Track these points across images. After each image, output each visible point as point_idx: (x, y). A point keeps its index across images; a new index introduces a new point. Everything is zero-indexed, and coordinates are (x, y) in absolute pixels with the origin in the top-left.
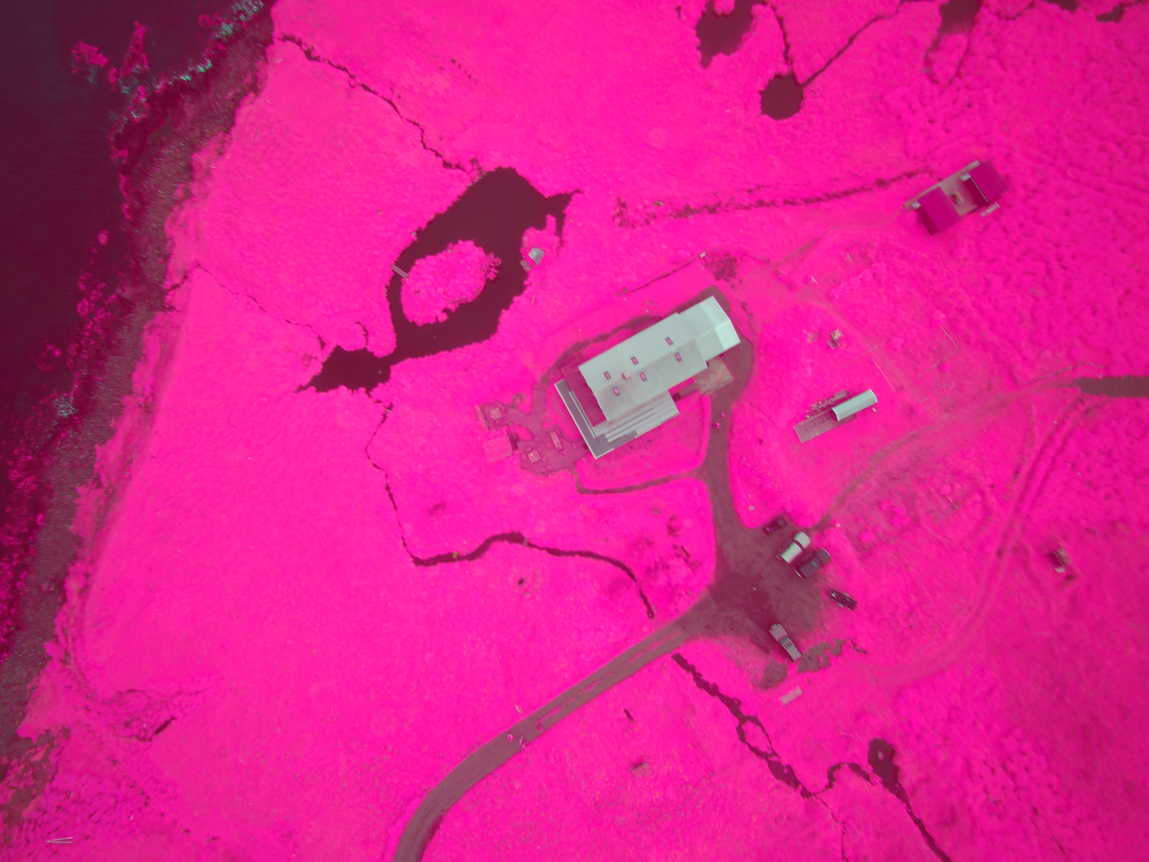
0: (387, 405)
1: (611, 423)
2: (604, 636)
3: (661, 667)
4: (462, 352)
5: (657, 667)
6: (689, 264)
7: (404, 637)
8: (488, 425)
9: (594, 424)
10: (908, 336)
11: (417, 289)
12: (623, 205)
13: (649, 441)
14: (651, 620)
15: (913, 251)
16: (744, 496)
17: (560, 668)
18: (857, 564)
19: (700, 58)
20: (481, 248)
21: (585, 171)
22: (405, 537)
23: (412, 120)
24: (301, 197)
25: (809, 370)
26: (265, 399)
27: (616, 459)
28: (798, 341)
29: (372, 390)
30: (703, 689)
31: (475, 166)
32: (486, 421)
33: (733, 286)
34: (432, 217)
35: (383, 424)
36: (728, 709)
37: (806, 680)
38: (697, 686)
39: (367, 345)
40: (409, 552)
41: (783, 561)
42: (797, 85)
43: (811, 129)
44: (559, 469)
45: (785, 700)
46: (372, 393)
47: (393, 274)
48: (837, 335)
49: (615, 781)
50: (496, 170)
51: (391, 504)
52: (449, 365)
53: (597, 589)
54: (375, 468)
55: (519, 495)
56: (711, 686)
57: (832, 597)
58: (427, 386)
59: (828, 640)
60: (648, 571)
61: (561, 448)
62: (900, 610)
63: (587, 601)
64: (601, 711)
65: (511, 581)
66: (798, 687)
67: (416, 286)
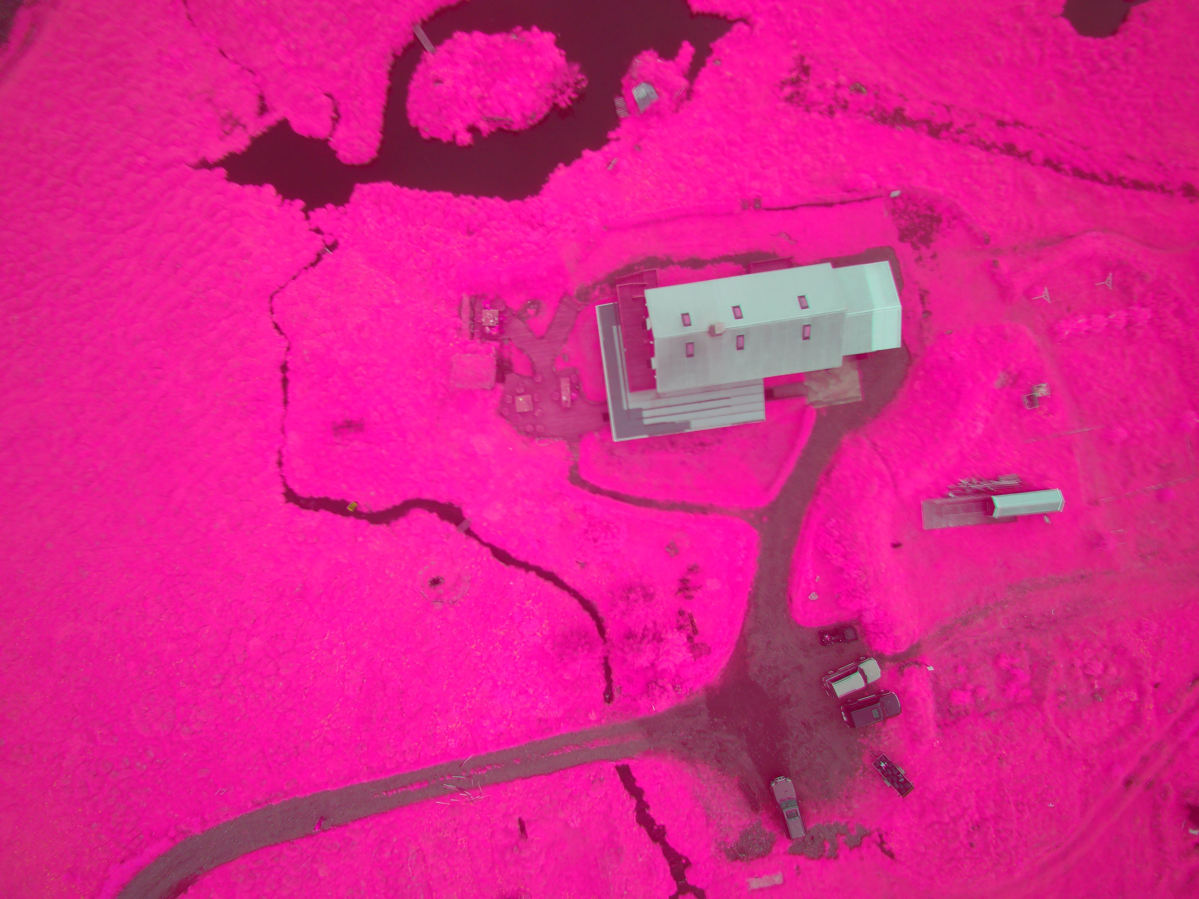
0: (330, 241)
1: (659, 396)
2: (528, 705)
3: (595, 776)
4: (473, 203)
5: (590, 776)
6: (868, 199)
7: (229, 600)
8: (472, 331)
9: (634, 388)
10: (1137, 431)
11: (440, 76)
12: (805, 71)
13: (702, 444)
14: (607, 704)
15: (1195, 309)
16: (810, 575)
17: (447, 726)
18: (932, 732)
22: (284, 451)
25: (980, 427)
26: (142, 160)
27: (644, 452)
28: (984, 378)
29: (313, 210)
30: (643, 827)
32: (472, 323)
33: (919, 259)
35: (312, 268)
36: (668, 868)
37: (794, 867)
38: (637, 820)
39: (331, 136)
40: (283, 477)
41: (832, 691)
43: (1123, 68)
44: (554, 437)
45: (755, 883)
47: (411, 38)
48: (1042, 391)
51: (280, 394)
52: (446, 214)
53: (543, 632)
54: (275, 331)
55: (480, 453)
56: (655, 827)
57: (880, 767)
58: (400, 236)
59: (847, 823)
60: (629, 635)
61: (569, 406)
62: (966, 817)
63: (523, 645)
64: (485, 809)
65: (421, 576)
66: (780, 872)
67: (440, 71)
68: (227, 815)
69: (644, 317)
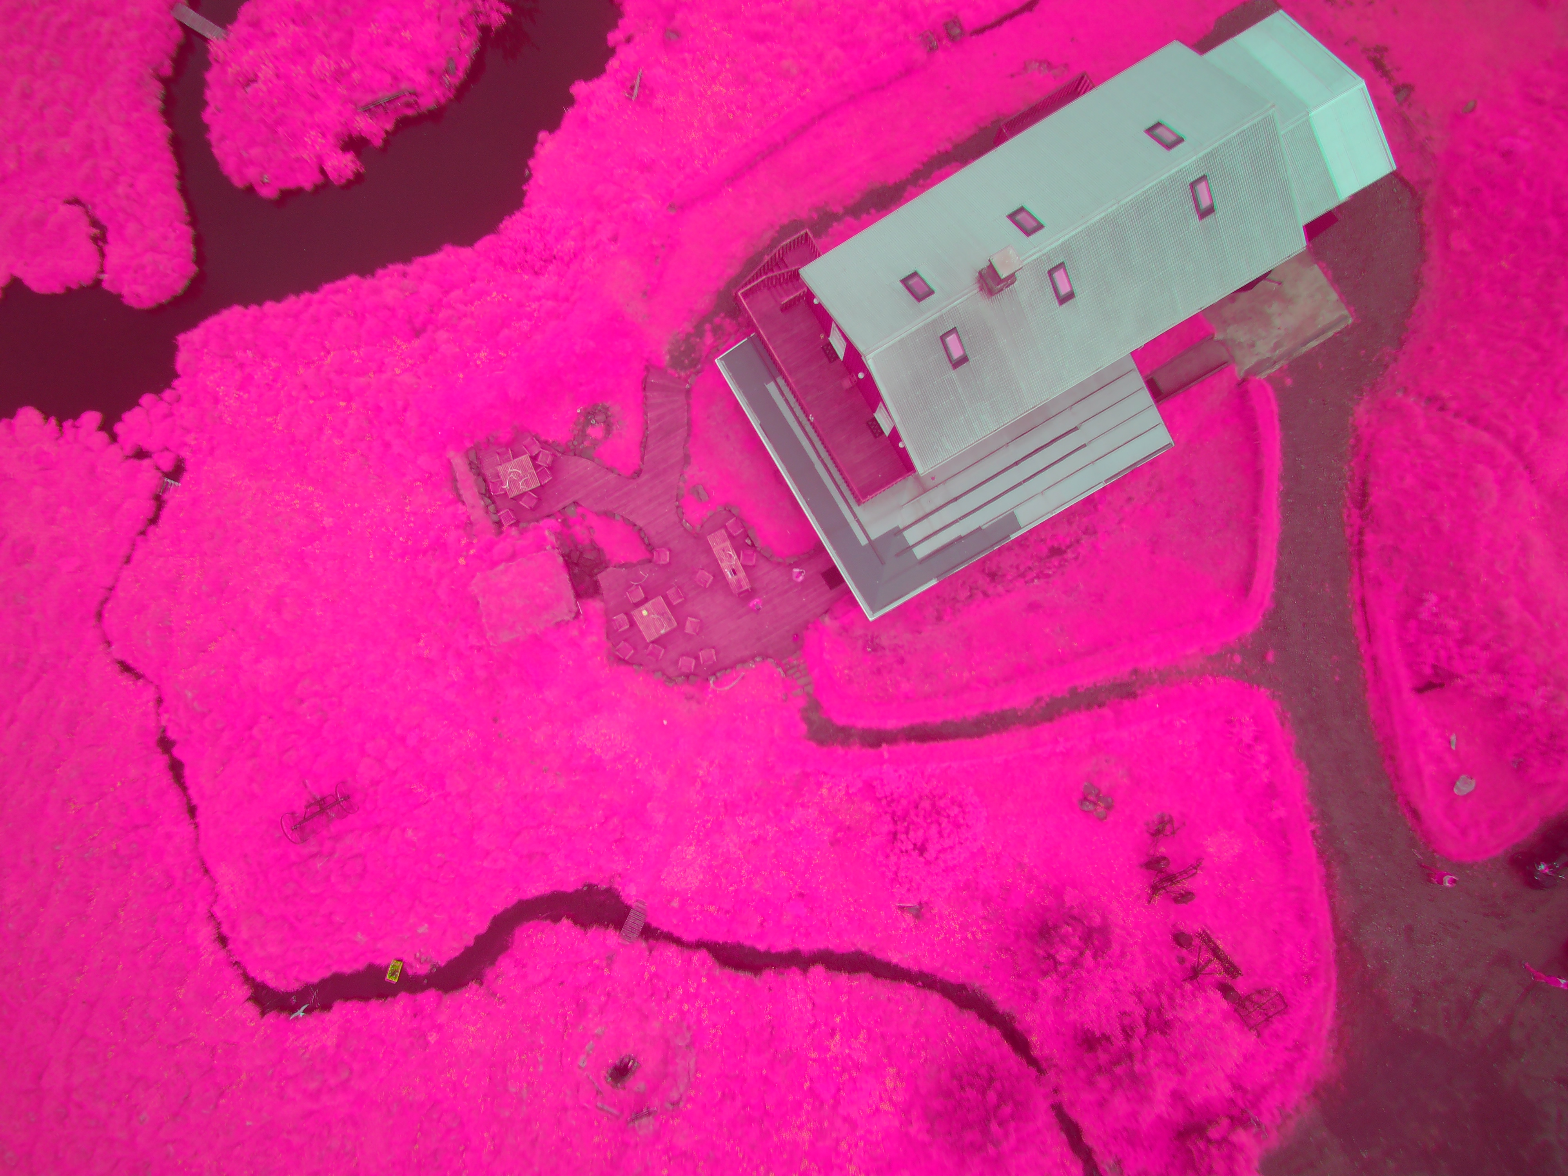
0: (168, 464)
1: (927, 485)
4: (405, 275)
8: (495, 518)
11: (248, 70)
16: (1433, 740)
22: (220, 910)
27: (939, 618)
29: (120, 420)
32: (489, 501)
35: (153, 526)
39: (103, 272)
40: (237, 965)
44: (743, 661)
46: (119, 428)
47: (180, 34)
52: (360, 317)
53: (894, 1098)
54: (123, 677)
55: (607, 757)
58: (290, 395)
61: (744, 585)
63: (861, 1144)
65: (585, 1069)
67: (245, 58)
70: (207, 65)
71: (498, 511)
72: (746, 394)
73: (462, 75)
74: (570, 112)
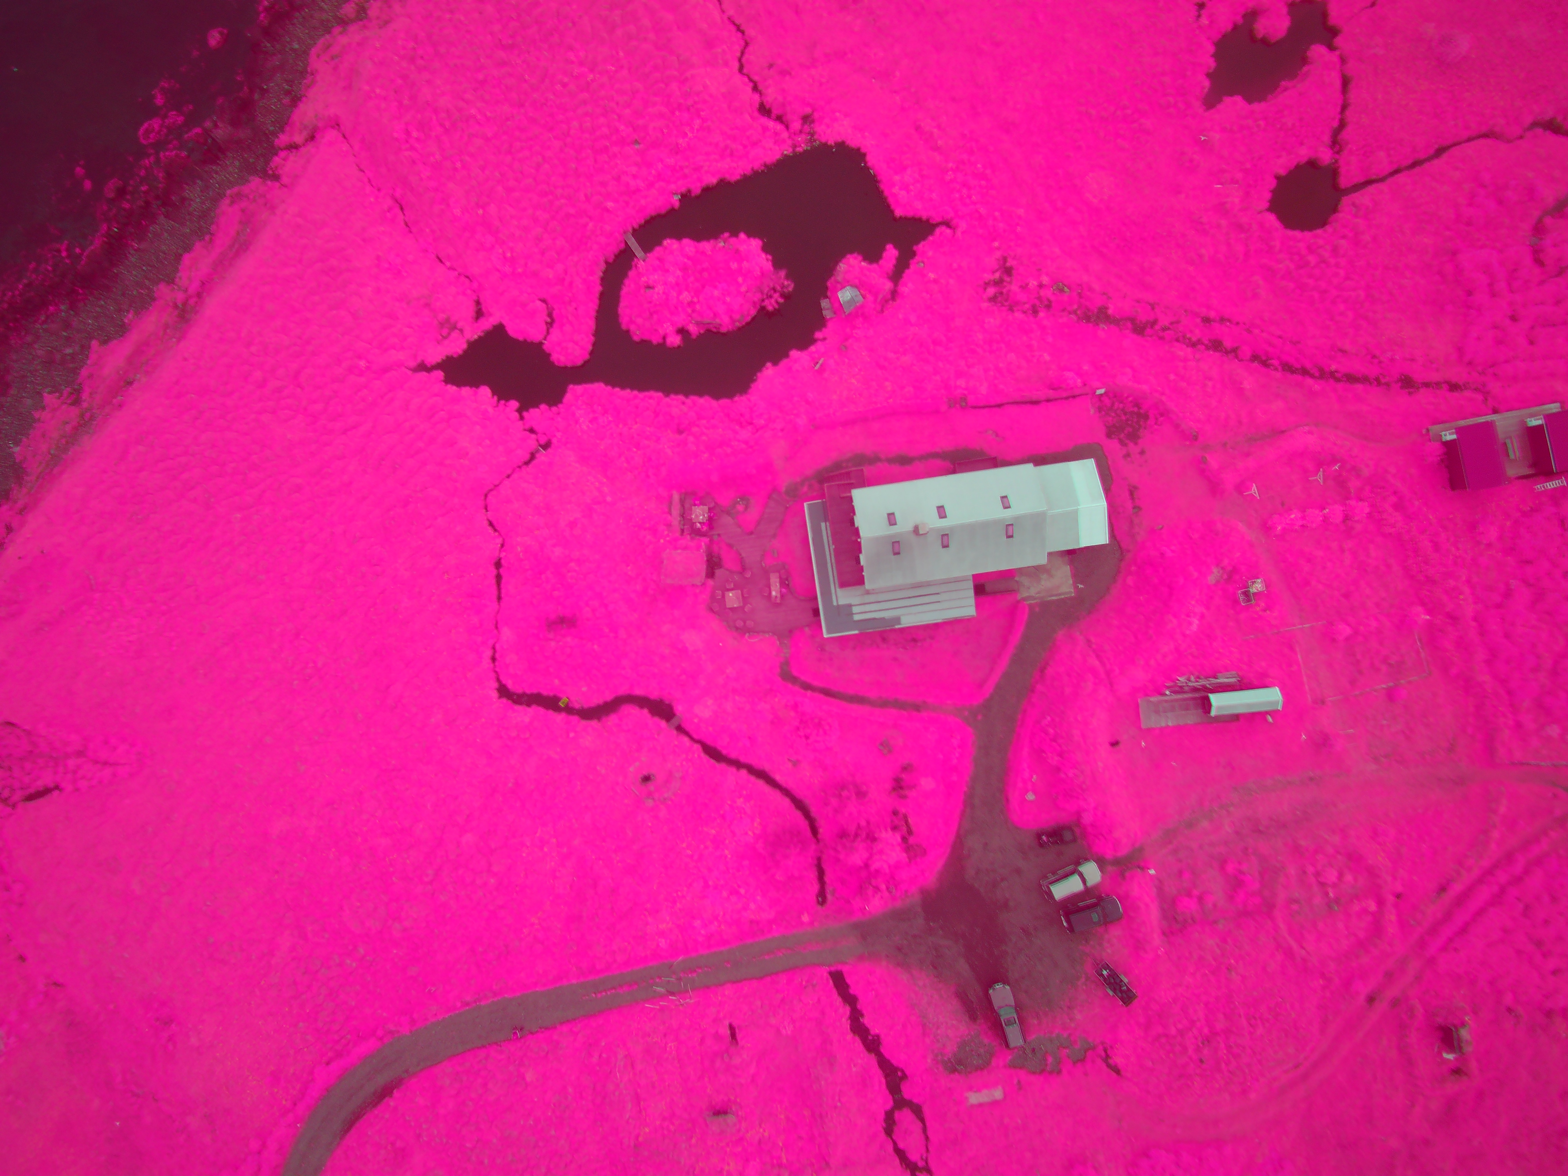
0: (543, 441)
1: (868, 592)
2: (739, 906)
3: (807, 981)
4: (684, 403)
5: (802, 981)
6: (1074, 397)
7: (443, 796)
8: (682, 527)
9: (843, 584)
10: (1362, 628)
11: (651, 282)
12: (1008, 271)
14: (819, 907)
15: (1417, 503)
16: (1026, 774)
17: (658, 927)
18: (1157, 940)
19: (1206, 90)
20: (770, 257)
21: (969, 197)
22: (498, 646)
23: (738, 22)
24: (527, 77)
25: (1195, 622)
26: (362, 364)
27: (855, 648)
28: (1196, 574)
29: (527, 411)
30: (857, 1037)
31: (807, 128)
32: (682, 519)
33: (1127, 455)
34: (714, 181)
35: (525, 466)
36: (883, 1080)
37: (1016, 1082)
38: (851, 1029)
39: (545, 339)
40: (496, 672)
41: (1050, 894)
42: (1335, 187)
43: (1332, 261)
44: (764, 632)
45: (974, 1098)
46: (525, 414)
47: (623, 246)
48: (1257, 586)
49: (677, 1123)
50: (835, 143)
51: (493, 590)
52: (657, 414)
53: (755, 831)
54: (490, 528)
55: (691, 649)
56: (870, 1037)
57: (1102, 975)
58: (612, 434)
59: (1070, 1035)
60: (843, 834)
61: (778, 601)
62: (1194, 1030)
63: (734, 844)
64: (695, 1013)
65: (632, 772)
66: (1000, 1088)
67: (652, 277)
68: (436, 1014)
69: (852, 514)
70: (630, 268)
71: (684, 525)
72: (812, 523)
73: (744, 324)
74: (785, 360)
